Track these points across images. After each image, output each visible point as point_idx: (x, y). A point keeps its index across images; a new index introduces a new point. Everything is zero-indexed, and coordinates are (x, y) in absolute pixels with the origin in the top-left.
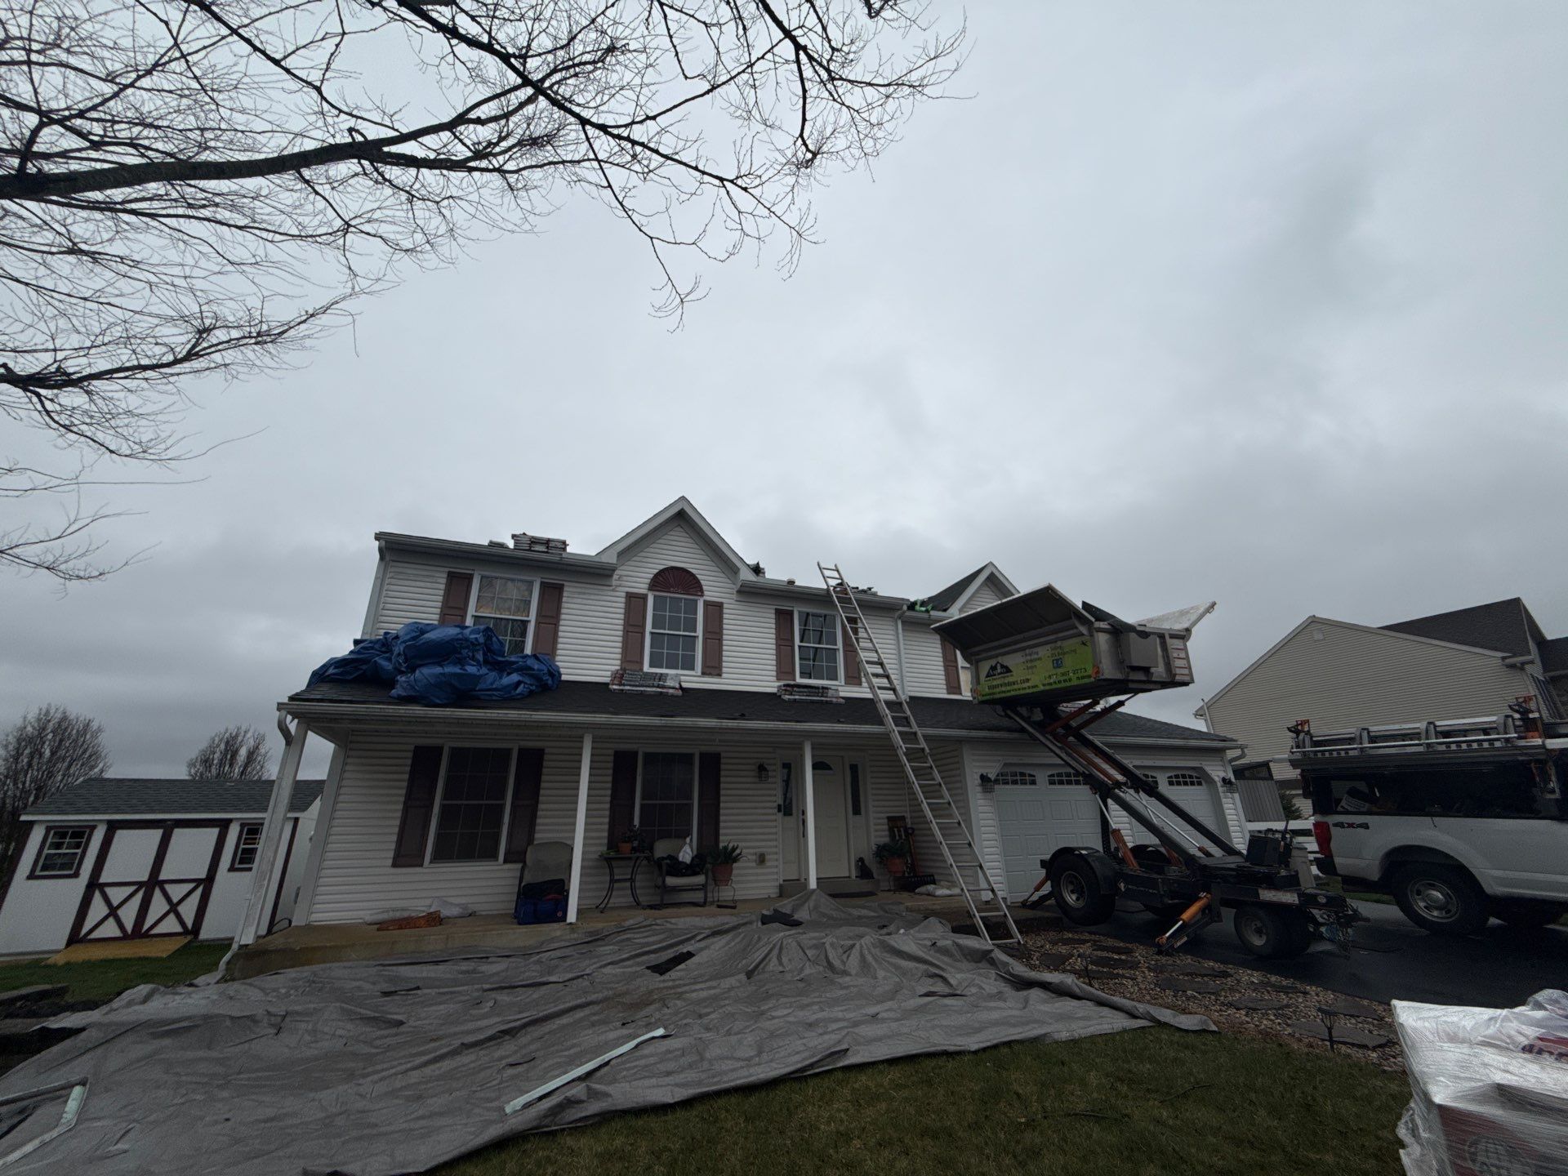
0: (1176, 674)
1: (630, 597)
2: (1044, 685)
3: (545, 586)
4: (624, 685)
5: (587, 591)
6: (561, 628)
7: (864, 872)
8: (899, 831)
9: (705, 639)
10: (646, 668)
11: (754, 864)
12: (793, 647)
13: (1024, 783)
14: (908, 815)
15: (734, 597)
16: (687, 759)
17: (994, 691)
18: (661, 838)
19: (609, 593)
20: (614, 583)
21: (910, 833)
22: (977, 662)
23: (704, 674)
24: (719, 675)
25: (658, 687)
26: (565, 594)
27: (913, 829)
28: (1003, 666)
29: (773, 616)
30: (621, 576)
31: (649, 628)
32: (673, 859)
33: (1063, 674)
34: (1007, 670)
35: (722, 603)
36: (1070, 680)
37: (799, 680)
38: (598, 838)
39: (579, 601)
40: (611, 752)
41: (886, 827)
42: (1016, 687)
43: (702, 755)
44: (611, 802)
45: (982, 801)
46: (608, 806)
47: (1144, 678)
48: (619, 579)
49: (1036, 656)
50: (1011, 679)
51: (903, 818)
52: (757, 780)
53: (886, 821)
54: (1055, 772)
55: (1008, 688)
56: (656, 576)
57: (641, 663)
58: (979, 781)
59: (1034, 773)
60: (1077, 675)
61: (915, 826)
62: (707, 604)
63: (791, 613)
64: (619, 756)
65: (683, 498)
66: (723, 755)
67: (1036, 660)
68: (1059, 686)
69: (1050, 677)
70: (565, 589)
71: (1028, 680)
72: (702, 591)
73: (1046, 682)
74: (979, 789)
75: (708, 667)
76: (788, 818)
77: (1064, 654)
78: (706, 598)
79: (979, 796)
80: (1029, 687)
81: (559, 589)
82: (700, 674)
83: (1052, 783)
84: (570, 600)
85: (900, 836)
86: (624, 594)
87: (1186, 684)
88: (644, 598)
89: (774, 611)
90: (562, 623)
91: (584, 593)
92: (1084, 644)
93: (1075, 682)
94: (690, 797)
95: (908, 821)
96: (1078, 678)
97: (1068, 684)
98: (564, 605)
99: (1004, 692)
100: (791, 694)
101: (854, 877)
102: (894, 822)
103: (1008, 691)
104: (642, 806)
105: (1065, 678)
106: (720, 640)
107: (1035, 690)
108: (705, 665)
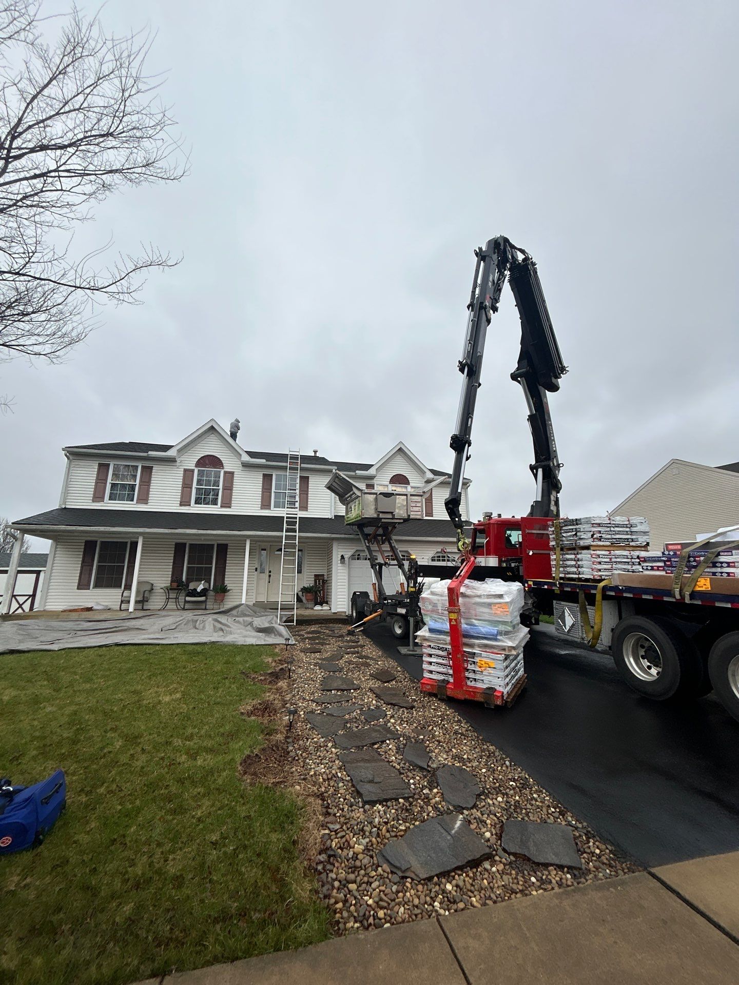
1: (185, 470)
3: (144, 468)
5: (164, 469)
6: (151, 487)
7: (298, 599)
8: (319, 581)
9: (224, 490)
10: (193, 504)
12: (271, 492)
14: (325, 574)
15: (241, 468)
16: (211, 546)
18: (192, 582)
19: (175, 469)
20: (178, 464)
21: (324, 582)
24: (230, 507)
26: (154, 469)
30: (181, 461)
31: (194, 485)
35: (233, 472)
37: (273, 509)
38: (168, 580)
39: (160, 474)
40: (174, 543)
41: (313, 579)
43: (218, 545)
44: (173, 566)
45: (341, 567)
53: (314, 576)
56: (199, 460)
57: (190, 502)
58: (340, 558)
61: (326, 579)
62: (225, 473)
63: (271, 476)
64: (177, 545)
65: (213, 420)
66: (229, 545)
72: (223, 466)
74: (340, 563)
75: (224, 504)
76: (263, 574)
78: (225, 470)
81: (150, 468)
82: (220, 507)
84: (156, 474)
88: (193, 471)
89: (262, 475)
90: (152, 484)
92: (360, 500)
94: (211, 564)
98: (153, 476)
102: (318, 577)
104: (188, 568)
106: (232, 490)
108: (222, 502)
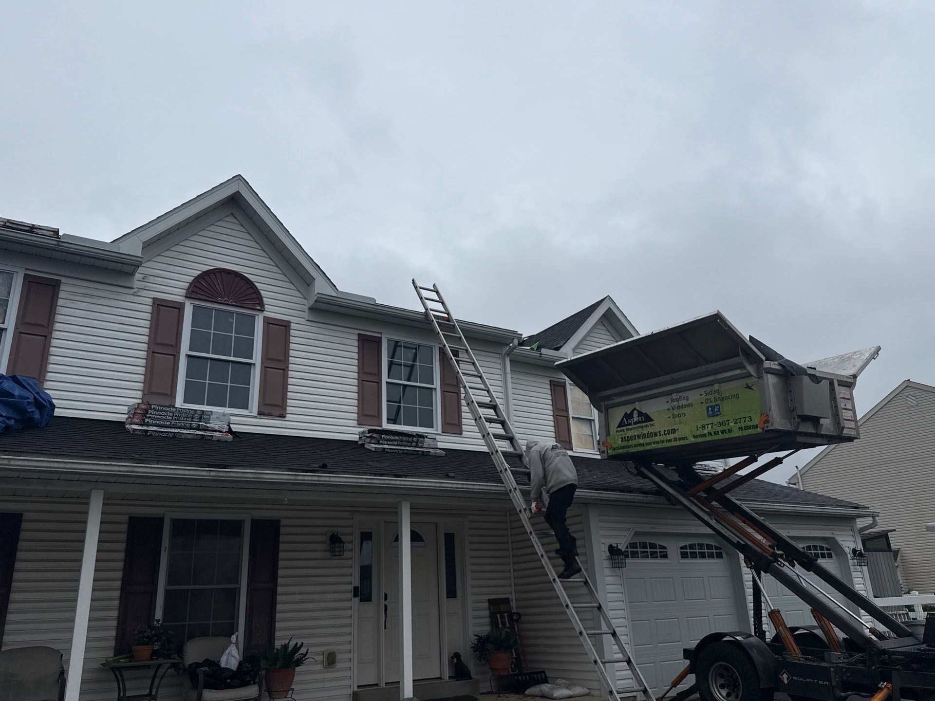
0: (844, 427)
1: (159, 305)
2: (695, 437)
3: (30, 282)
4: (148, 425)
5: (95, 293)
6: (54, 342)
7: (460, 671)
8: (502, 617)
9: (264, 368)
10: (179, 402)
11: (320, 667)
12: (379, 383)
13: (654, 555)
14: (512, 597)
15: (306, 315)
16: (233, 528)
17: (631, 443)
18: (192, 636)
19: (129, 298)
20: (136, 284)
21: (515, 619)
22: (607, 408)
23: (261, 414)
24: (282, 416)
25: (198, 429)
26: (62, 295)
27: (519, 615)
28: (640, 414)
29: (356, 344)
30: (146, 276)
31: (185, 348)
32: (213, 664)
33: (721, 424)
34: (648, 419)
35: (289, 322)
36: (730, 431)
37: (386, 426)
38: (103, 639)
39: (83, 306)
40: (126, 518)
41: (487, 613)
42: (658, 438)
43: (255, 523)
44: (123, 589)
45: (610, 578)
46: (117, 594)
47: (812, 430)
48: (143, 280)
49: (684, 402)
50: (651, 430)
51: (507, 601)
52: (328, 555)
53: (487, 605)
54: (687, 543)
55: (648, 440)
56: (197, 279)
57: (172, 395)
58: (608, 553)
59: (665, 545)
60: (739, 425)
61: (520, 611)
62: (268, 322)
63: (378, 341)
64: (135, 523)
65: (239, 178)
66: (283, 522)
67: (684, 406)
68: (715, 437)
69: (703, 427)
70: (62, 287)
71: (674, 431)
72: (262, 304)
73: (698, 433)
74: (607, 564)
75: (266, 405)
76: (366, 605)
77: (722, 399)
78: (266, 314)
79: (607, 572)
80: (675, 440)
81: (54, 287)
82: (256, 414)
83: (684, 555)
84: (68, 303)
85: (504, 624)
86: (150, 302)
87: (850, 439)
88: (179, 308)
89: (356, 338)
90: (55, 334)
91: (91, 296)
92: (748, 387)
93: (736, 433)
94: (237, 581)
95: (513, 604)
96: (741, 429)
97: (726, 436)
98: (60, 310)
99: (641, 445)
100: (378, 443)
101: (446, 676)
102: (497, 606)
103: (649, 444)
104: (167, 592)
105: (722, 428)
106: (285, 370)
107: (682, 443)
108: (263, 402)
